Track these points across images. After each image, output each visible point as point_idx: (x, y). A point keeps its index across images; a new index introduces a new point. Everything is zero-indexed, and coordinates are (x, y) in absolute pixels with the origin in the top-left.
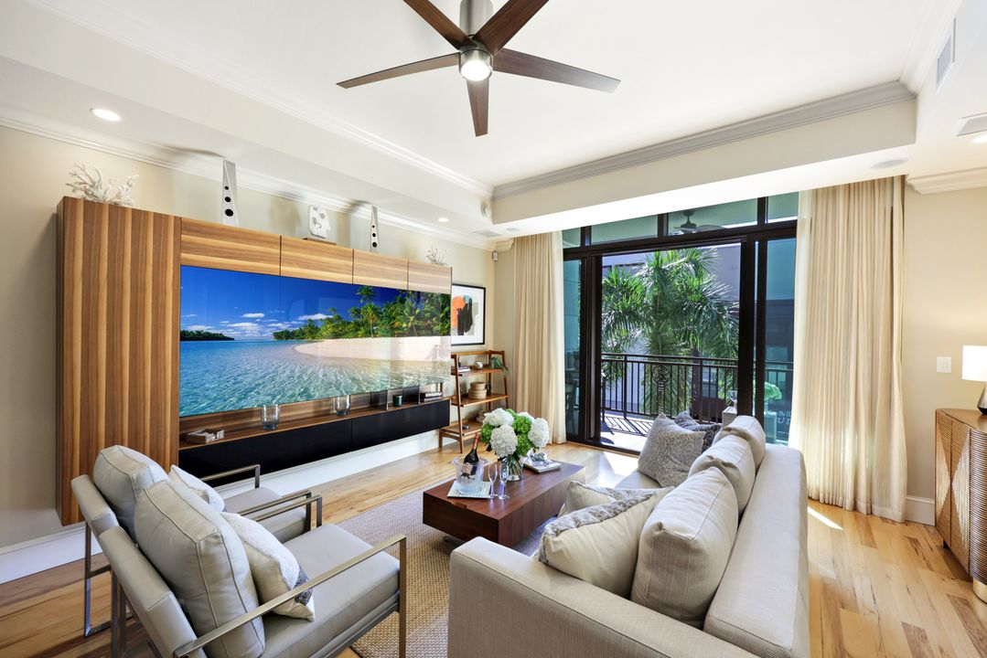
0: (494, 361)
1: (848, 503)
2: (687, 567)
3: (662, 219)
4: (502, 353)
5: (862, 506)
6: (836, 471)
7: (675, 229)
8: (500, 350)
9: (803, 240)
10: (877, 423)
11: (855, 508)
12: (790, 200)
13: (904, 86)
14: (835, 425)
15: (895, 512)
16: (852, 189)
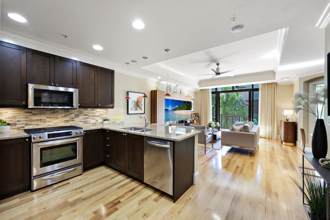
0: (197, 115)
1: (268, 137)
2: (247, 128)
3: (233, 87)
4: (198, 114)
5: (270, 138)
6: (266, 132)
7: (235, 89)
8: (197, 113)
9: (260, 92)
10: (272, 124)
11: (269, 138)
12: (258, 85)
13: (274, 71)
14: (266, 125)
15: (275, 138)
16: (268, 84)
